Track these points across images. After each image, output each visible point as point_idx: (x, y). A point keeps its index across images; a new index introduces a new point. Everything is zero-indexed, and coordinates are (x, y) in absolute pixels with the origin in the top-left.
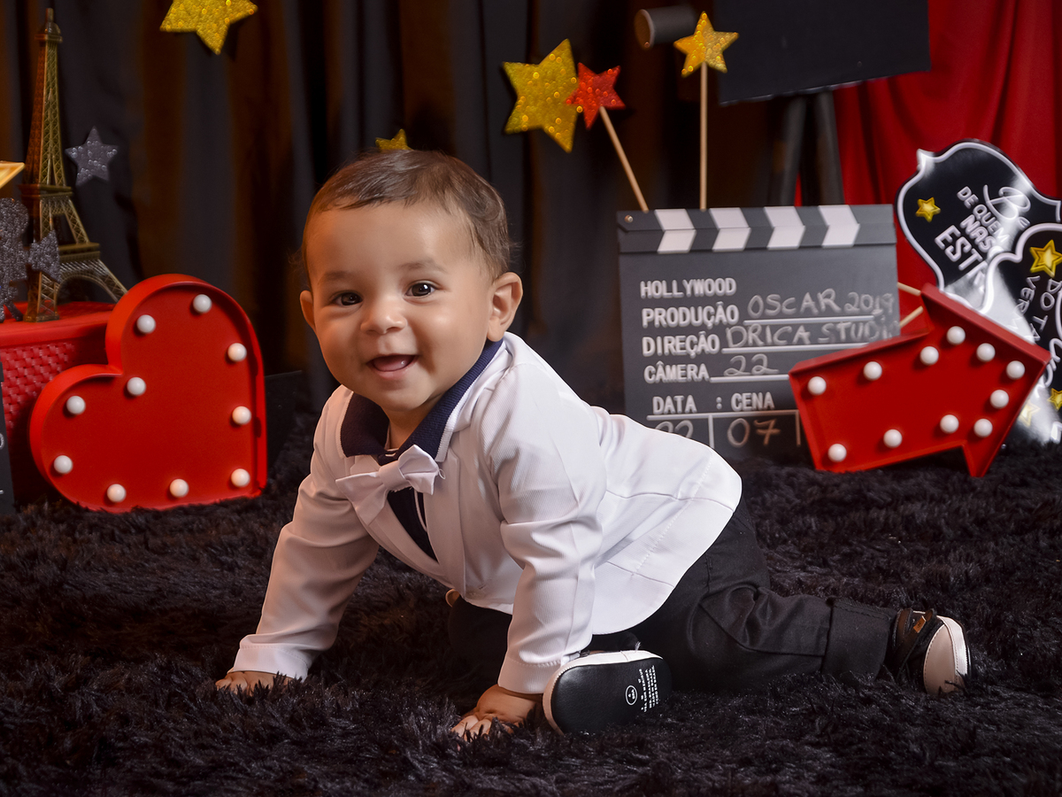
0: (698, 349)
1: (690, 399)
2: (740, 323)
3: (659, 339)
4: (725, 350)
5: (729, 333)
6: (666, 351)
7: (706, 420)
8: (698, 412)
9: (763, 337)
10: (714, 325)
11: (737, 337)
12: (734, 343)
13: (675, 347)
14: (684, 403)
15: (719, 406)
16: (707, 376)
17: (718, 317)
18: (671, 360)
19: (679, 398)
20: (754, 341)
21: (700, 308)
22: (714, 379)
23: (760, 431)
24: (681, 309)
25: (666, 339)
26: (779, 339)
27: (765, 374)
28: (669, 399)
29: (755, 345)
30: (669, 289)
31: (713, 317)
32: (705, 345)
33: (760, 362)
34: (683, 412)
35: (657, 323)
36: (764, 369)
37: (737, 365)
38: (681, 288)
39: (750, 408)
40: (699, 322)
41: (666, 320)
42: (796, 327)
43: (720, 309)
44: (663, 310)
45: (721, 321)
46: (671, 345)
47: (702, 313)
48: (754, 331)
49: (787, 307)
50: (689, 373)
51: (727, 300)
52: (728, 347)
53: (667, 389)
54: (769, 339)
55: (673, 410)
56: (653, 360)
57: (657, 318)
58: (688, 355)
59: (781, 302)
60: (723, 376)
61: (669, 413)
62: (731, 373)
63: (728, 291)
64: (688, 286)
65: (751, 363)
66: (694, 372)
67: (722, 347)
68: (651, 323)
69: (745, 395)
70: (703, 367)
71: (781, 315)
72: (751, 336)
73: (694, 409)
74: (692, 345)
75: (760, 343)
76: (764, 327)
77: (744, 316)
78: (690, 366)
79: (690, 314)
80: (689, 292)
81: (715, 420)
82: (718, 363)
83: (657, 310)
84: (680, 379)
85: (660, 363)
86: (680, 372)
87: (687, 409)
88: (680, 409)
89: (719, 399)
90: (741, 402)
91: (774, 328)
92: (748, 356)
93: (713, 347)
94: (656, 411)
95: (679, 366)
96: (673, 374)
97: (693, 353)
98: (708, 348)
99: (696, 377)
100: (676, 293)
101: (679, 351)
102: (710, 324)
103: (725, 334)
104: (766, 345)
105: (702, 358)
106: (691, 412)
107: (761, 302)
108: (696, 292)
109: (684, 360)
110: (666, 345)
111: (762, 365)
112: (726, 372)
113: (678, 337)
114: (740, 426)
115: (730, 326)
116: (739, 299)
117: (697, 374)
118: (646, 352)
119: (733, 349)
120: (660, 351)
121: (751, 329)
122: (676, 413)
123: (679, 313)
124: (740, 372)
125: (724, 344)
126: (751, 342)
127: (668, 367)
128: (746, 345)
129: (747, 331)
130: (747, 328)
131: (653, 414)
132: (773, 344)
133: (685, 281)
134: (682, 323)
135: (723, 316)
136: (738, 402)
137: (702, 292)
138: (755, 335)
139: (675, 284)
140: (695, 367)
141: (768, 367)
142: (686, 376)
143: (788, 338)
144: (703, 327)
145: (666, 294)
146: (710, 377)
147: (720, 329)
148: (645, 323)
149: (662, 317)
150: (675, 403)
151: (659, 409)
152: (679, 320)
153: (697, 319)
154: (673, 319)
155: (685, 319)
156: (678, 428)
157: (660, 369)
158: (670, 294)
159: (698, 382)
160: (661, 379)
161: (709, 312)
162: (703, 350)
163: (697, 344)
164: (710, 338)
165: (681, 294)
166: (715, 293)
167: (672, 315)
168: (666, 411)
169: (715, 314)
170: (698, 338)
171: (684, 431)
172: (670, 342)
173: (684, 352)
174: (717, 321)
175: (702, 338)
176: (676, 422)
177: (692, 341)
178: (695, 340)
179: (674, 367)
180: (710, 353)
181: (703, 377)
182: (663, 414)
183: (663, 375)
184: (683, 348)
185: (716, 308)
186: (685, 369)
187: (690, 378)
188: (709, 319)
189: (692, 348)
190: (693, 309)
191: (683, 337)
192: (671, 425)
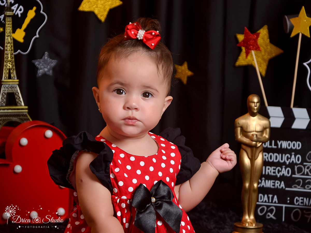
0: (281, 174)
1: (275, 197)
2: (302, 164)
4: (293, 176)
6: (267, 173)
7: (282, 207)
8: (278, 203)
10: (289, 163)
11: (300, 170)
12: (298, 173)
13: (271, 172)
14: (273, 198)
15: (288, 201)
16: (284, 187)
17: (292, 160)
18: (268, 177)
19: (271, 196)
21: (284, 155)
22: (287, 189)
23: (306, 216)
24: (275, 154)
25: (267, 167)
28: (266, 196)
29: (307, 175)
30: (271, 144)
31: (289, 160)
32: (284, 173)
33: (309, 183)
34: (272, 202)
37: (298, 184)
38: (276, 144)
39: (302, 204)
40: (283, 161)
41: (268, 158)
43: (293, 156)
44: (267, 154)
45: (293, 162)
46: (269, 171)
47: (285, 157)
48: (308, 168)
50: (276, 184)
51: (296, 152)
52: (295, 174)
53: (265, 191)
55: (267, 201)
58: (276, 176)
60: (291, 188)
61: (266, 202)
62: (295, 187)
63: (298, 148)
64: (279, 144)
65: (305, 183)
66: (278, 185)
69: (300, 198)
70: (283, 183)
72: (306, 170)
73: (277, 202)
74: (279, 171)
75: (310, 174)
77: (304, 160)
78: (277, 182)
79: (279, 157)
80: (279, 147)
81: (285, 207)
82: (289, 181)
84: (272, 187)
85: (263, 178)
86: (272, 184)
87: (274, 202)
88: (270, 201)
89: (289, 199)
90: (299, 201)
92: (304, 179)
93: (288, 173)
95: (272, 181)
96: (269, 184)
97: (279, 176)
98: (286, 174)
99: (279, 187)
100: (273, 146)
101: (272, 174)
102: (288, 163)
103: (295, 168)
105: (282, 178)
106: (275, 203)
108: (283, 147)
109: (274, 178)
110: (267, 170)
112: (293, 186)
113: (273, 168)
114: (297, 212)
115: (297, 164)
117: (280, 185)
119: (297, 176)
120: (264, 173)
122: (269, 202)
123: (274, 156)
124: (299, 187)
126: (306, 173)
127: (267, 181)
128: (304, 174)
129: (305, 168)
130: (304, 166)
133: (278, 142)
134: (275, 161)
135: (294, 160)
136: (297, 201)
137: (285, 147)
138: (308, 170)
139: (273, 142)
140: (279, 182)
142: (274, 186)
144: (285, 163)
145: (269, 146)
146: (286, 187)
147: (292, 165)
150: (268, 198)
151: (261, 199)
152: (274, 159)
153: (282, 159)
154: (271, 158)
155: (276, 159)
156: (269, 209)
157: (263, 181)
158: (271, 147)
159: (280, 189)
160: (263, 186)
161: (287, 157)
162: (283, 174)
163: (281, 171)
164: (287, 169)
165: (276, 147)
166: (291, 148)
167: (271, 156)
168: (264, 201)
169: (290, 158)
170: (282, 168)
171: (271, 211)
172: (269, 169)
173: (274, 174)
174: (291, 162)
175: (284, 169)
176: (268, 207)
177: (278, 170)
178: (280, 169)
179: (269, 181)
180: (286, 176)
181: (282, 187)
182: (262, 202)
183: (264, 184)
184: (274, 173)
185: (291, 156)
186: (274, 183)
187: (276, 187)
188: (287, 160)
189: (278, 173)
190: (280, 155)
191: (275, 167)
192: (266, 208)
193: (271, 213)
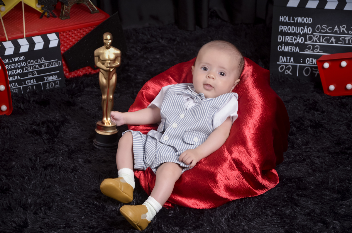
0: (297, 41)
1: (292, 58)
2: (312, 34)
3: (284, 37)
4: (306, 43)
5: (308, 37)
6: (286, 41)
7: (297, 66)
9: (319, 39)
10: (303, 33)
11: (310, 39)
12: (309, 41)
13: (289, 40)
14: (290, 59)
15: (302, 61)
16: (299, 51)
17: (305, 31)
18: (287, 44)
19: (288, 58)
20: (316, 40)
21: (299, 27)
22: (300, 52)
23: (314, 72)
24: (292, 27)
25: (286, 37)
26: (325, 41)
27: (318, 52)
28: (285, 58)
29: (316, 42)
31: (303, 31)
32: (299, 40)
33: (317, 48)
34: (289, 62)
35: (284, 31)
36: (318, 51)
37: (309, 48)
38: (293, 20)
39: (312, 64)
40: (298, 32)
41: (287, 30)
42: (331, 37)
43: (306, 28)
44: (286, 27)
45: (305, 32)
46: (288, 39)
47: (299, 29)
48: (317, 37)
49: (329, 30)
50: (293, 49)
51: (308, 25)
52: (307, 42)
53: (285, 54)
54: (321, 41)
55: (286, 61)
56: (281, 43)
57: (284, 29)
58: (293, 43)
59: (327, 28)
60: (304, 52)
61: (285, 62)
62: (307, 51)
63: (309, 22)
65: (314, 48)
66: (294, 49)
67: (304, 42)
68: (282, 30)
69: (310, 59)
70: (298, 48)
71: (326, 32)
72: (315, 39)
73: (293, 62)
74: (295, 40)
75: (318, 41)
76: (320, 36)
77: (314, 31)
78: (293, 47)
79: (295, 29)
80: (296, 21)
81: (299, 66)
82: (303, 47)
83: (284, 26)
84: (289, 51)
85: (283, 45)
86: (289, 49)
87: (291, 62)
88: (288, 61)
89: (302, 59)
90: (309, 61)
91: (323, 37)
92: (313, 45)
93: (302, 41)
94: (280, 61)
95: (290, 47)
96: (287, 49)
97: (295, 43)
98: (300, 41)
99: (295, 51)
100: (291, 21)
101: (290, 41)
103: (307, 37)
104: (320, 42)
105: (298, 45)
106: (292, 62)
107: (320, 27)
108: (298, 22)
109: (292, 44)
110: (286, 39)
111: (318, 49)
112: (305, 50)
113: (290, 37)
114: (308, 69)
115: (308, 34)
116: (313, 25)
117: (295, 50)
118: (279, 41)
119: (309, 43)
120: (284, 41)
121: (315, 36)
122: (287, 62)
124: (310, 51)
125: (306, 40)
126: (315, 41)
127: (286, 47)
128: (313, 42)
129: (314, 37)
130: (314, 35)
131: (279, 62)
132: (323, 42)
133: (295, 18)
134: (292, 32)
135: (306, 31)
136: (308, 61)
137: (300, 22)
138: (316, 39)
139: (291, 18)
140: (295, 48)
141: (319, 50)
142: (291, 50)
143: (328, 41)
144: (299, 34)
146: (300, 51)
147: (305, 35)
148: (280, 31)
149: (286, 29)
150: (287, 59)
151: (281, 60)
152: (291, 31)
153: (297, 31)
154: (289, 30)
155: (293, 30)
156: (287, 67)
157: (283, 47)
158: (289, 21)
159: (295, 53)
160: (283, 50)
161: (302, 29)
162: (298, 42)
163: (297, 40)
164: (301, 38)
165: (293, 22)
166: (305, 22)
167: (289, 29)
168: (283, 61)
169: (304, 30)
170: (297, 38)
171: (289, 69)
172: (287, 38)
173: (292, 42)
174: (304, 32)
175: (298, 38)
176: (286, 65)
177: (295, 38)
178: (296, 38)
179: (288, 47)
180: (300, 43)
181: (297, 51)
182: (282, 62)
183: (284, 49)
184: (291, 40)
185: (304, 28)
186: (292, 48)
187: (293, 51)
188: (301, 31)
189: (295, 41)
190: (296, 27)
191: (292, 37)
192: (284, 66)
193: (289, 70)
